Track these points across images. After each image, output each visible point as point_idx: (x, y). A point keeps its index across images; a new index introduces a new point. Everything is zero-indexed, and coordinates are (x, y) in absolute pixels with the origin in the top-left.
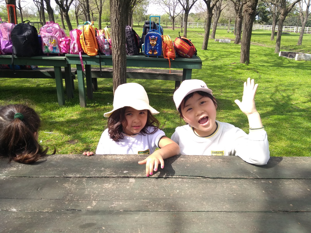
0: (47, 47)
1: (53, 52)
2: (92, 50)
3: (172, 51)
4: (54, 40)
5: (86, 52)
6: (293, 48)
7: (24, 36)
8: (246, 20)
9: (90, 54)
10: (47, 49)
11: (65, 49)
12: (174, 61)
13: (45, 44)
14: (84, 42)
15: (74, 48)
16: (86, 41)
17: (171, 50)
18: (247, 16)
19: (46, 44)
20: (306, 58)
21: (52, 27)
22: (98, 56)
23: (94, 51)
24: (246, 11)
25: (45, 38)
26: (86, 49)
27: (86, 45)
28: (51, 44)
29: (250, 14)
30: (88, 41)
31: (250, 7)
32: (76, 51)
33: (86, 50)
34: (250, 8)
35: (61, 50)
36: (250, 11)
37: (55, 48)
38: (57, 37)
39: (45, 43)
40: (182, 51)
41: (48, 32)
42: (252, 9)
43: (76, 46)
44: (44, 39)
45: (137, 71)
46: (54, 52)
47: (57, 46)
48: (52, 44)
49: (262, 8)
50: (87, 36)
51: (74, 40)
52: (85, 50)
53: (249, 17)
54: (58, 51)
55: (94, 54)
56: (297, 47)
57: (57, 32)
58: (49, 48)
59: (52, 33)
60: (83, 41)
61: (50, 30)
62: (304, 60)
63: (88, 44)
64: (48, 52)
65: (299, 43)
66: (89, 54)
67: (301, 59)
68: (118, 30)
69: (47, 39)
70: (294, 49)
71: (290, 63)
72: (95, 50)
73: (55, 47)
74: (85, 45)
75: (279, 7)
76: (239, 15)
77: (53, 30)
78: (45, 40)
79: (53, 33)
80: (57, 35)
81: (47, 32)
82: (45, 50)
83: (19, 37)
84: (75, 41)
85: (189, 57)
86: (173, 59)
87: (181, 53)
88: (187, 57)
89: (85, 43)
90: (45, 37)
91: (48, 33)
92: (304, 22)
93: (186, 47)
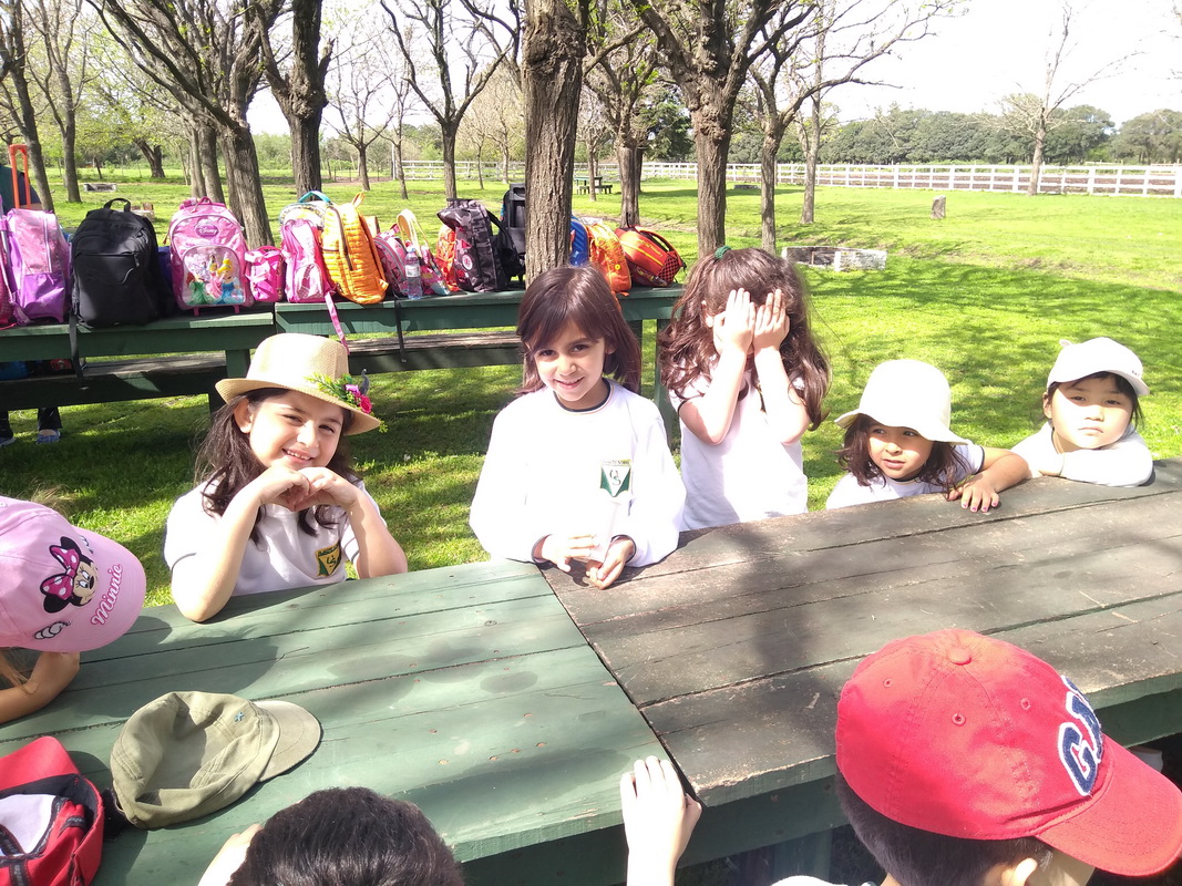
0: (198, 287)
1: (222, 302)
2: (370, 286)
3: (621, 272)
4: (225, 259)
5: (349, 291)
6: (794, 233)
7: (129, 255)
8: (705, 160)
9: (362, 297)
10: (198, 293)
11: (269, 288)
12: (628, 299)
13: (191, 277)
14: (344, 260)
15: (306, 282)
16: (350, 256)
17: (618, 267)
18: (708, 147)
19: (197, 277)
20: (863, 262)
21: (216, 219)
22: (390, 304)
23: (376, 288)
24: (704, 131)
25: (195, 255)
26: (349, 283)
27: (351, 269)
28: (214, 275)
29: (716, 142)
30: (359, 258)
31: (714, 121)
32: (312, 292)
33: (351, 288)
34: (716, 124)
35: (249, 293)
36: (717, 132)
37: (230, 288)
38: (234, 249)
39: (195, 274)
40: (643, 269)
41: (205, 236)
42: (722, 127)
43: (316, 275)
44: (188, 261)
45: (462, 343)
46: (225, 300)
47: (236, 281)
48: (220, 274)
49: (669, 110)
50: (354, 241)
51: (302, 257)
52: (347, 287)
53: (714, 151)
54: (239, 297)
55: (377, 297)
56: (803, 230)
57: (232, 233)
58: (208, 288)
59: (218, 235)
60: (339, 258)
61: (209, 228)
62: (858, 269)
63: (359, 266)
64: (204, 302)
65: (805, 216)
66: (360, 300)
67: (851, 267)
68: (557, 223)
69: (202, 257)
70: (797, 236)
71: (826, 280)
72: (377, 283)
73: (228, 282)
74: (347, 271)
75: (755, 111)
76: (624, 137)
77: (220, 226)
78: (192, 264)
79: (221, 238)
80: (234, 243)
81: (199, 233)
82: (189, 298)
83: (110, 259)
84: (309, 259)
85: (665, 283)
86: (626, 294)
87: (642, 273)
88: (656, 284)
89: (346, 266)
90: (194, 251)
91: (204, 240)
92: (812, 152)
93: (656, 257)
